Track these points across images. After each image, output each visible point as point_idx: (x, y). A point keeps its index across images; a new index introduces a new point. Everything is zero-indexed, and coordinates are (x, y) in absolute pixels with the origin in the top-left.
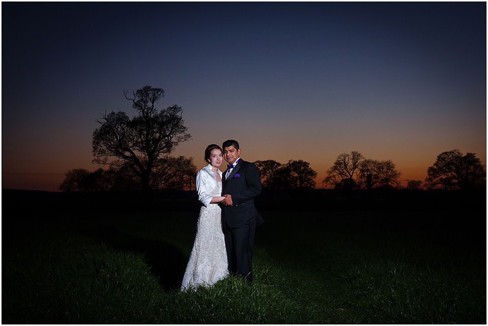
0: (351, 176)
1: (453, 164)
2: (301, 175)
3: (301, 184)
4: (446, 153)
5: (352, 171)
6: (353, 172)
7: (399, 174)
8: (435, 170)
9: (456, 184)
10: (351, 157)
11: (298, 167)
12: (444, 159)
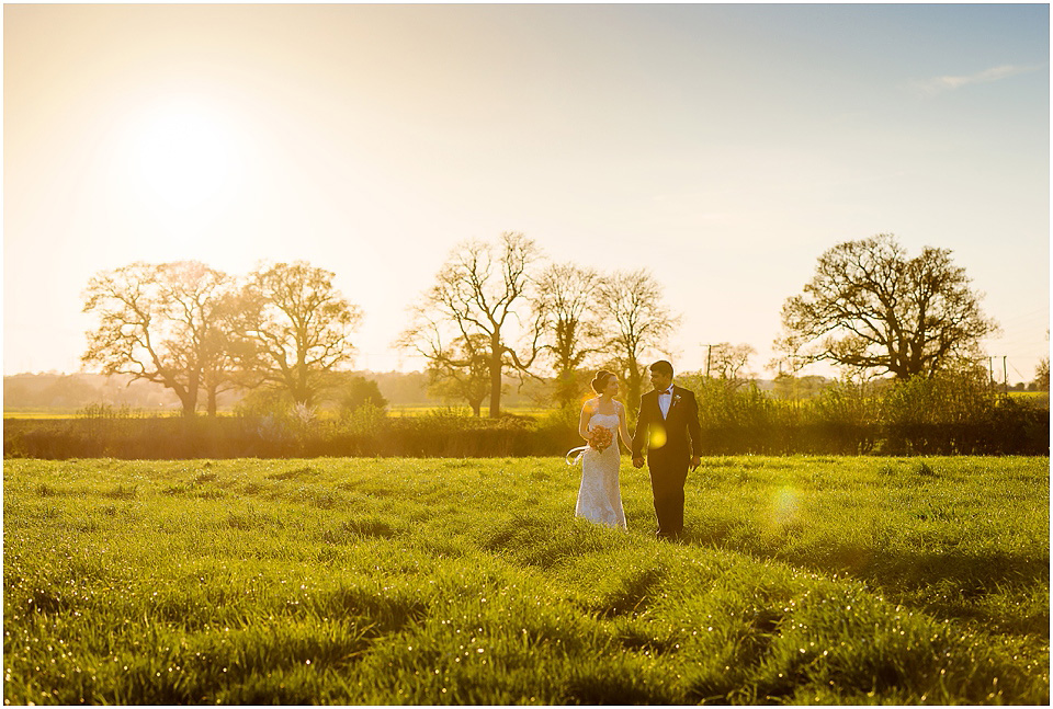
0: (497, 327)
1: (872, 286)
2: (302, 321)
3: (302, 354)
4: (848, 246)
5: (501, 308)
6: (506, 312)
7: (677, 320)
8: (809, 309)
9: (881, 361)
10: (501, 251)
11: (292, 287)
12: (840, 269)
